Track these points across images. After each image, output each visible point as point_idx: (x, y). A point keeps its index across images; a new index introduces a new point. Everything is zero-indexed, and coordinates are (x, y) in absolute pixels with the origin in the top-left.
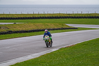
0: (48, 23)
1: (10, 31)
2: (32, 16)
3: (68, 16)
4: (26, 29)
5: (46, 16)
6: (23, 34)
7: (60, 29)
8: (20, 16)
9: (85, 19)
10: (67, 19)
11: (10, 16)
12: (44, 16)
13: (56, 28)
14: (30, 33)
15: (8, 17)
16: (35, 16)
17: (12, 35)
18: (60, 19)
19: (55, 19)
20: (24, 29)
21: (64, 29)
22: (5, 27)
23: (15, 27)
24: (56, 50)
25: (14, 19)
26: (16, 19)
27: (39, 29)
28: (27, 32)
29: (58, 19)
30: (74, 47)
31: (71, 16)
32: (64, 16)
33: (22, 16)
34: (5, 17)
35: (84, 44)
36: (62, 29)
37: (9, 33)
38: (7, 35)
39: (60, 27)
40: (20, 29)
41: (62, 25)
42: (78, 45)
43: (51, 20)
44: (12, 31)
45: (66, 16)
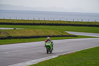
0: (48, 29)
1: (9, 37)
2: (32, 23)
3: (69, 23)
4: (26, 35)
5: (46, 23)
6: (22, 39)
7: (59, 36)
8: (20, 22)
9: (85, 27)
10: (68, 27)
11: (10, 22)
12: (44, 22)
13: (55, 34)
14: (29, 39)
15: (8, 22)
16: (35, 22)
17: (12, 40)
18: (60, 26)
19: (55, 26)
20: (24, 35)
21: (64, 36)
22: (5, 32)
23: (15, 33)
24: (55, 57)
25: (14, 24)
26: (17, 24)
27: (39, 35)
28: (26, 38)
29: (58, 27)
30: (73, 55)
31: (71, 23)
32: (64, 23)
33: (22, 22)
34: (5, 22)
35: (83, 52)
36: (61, 36)
37: (9, 38)
38: (7, 40)
39: (60, 34)
40: (20, 35)
41: (62, 32)
42: (78, 53)
43: (51, 26)
44: (11, 37)
45: (66, 23)
